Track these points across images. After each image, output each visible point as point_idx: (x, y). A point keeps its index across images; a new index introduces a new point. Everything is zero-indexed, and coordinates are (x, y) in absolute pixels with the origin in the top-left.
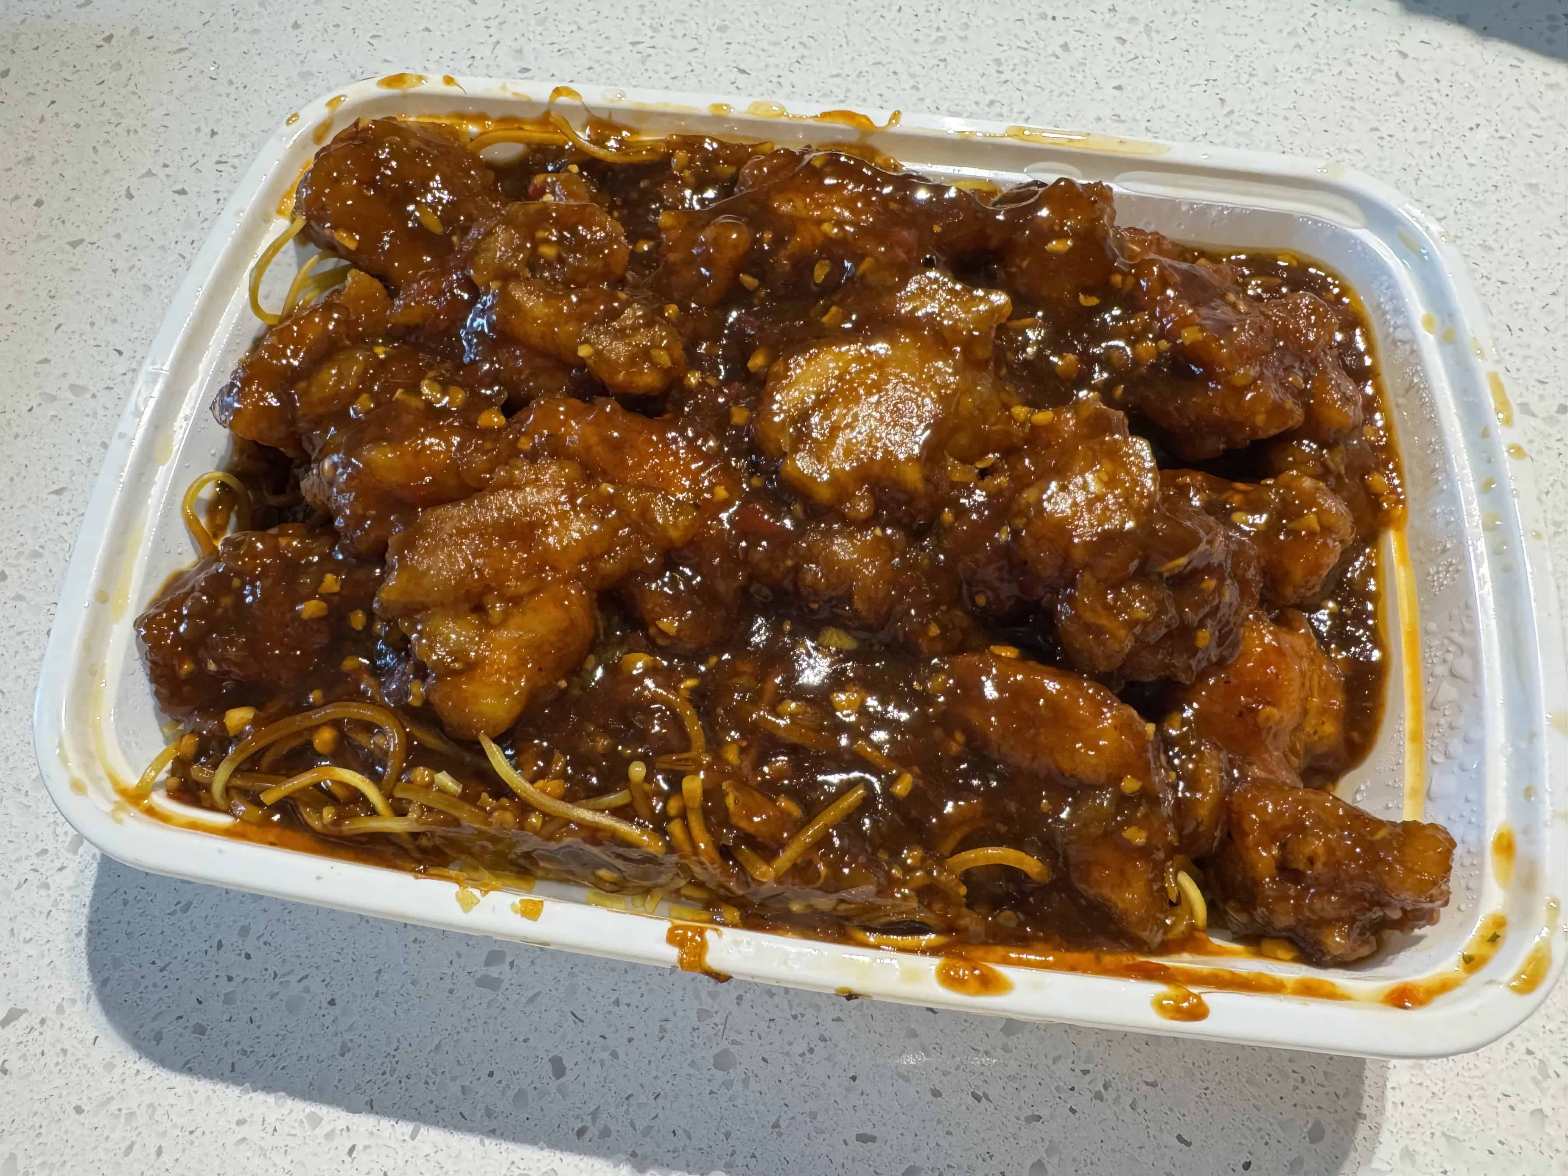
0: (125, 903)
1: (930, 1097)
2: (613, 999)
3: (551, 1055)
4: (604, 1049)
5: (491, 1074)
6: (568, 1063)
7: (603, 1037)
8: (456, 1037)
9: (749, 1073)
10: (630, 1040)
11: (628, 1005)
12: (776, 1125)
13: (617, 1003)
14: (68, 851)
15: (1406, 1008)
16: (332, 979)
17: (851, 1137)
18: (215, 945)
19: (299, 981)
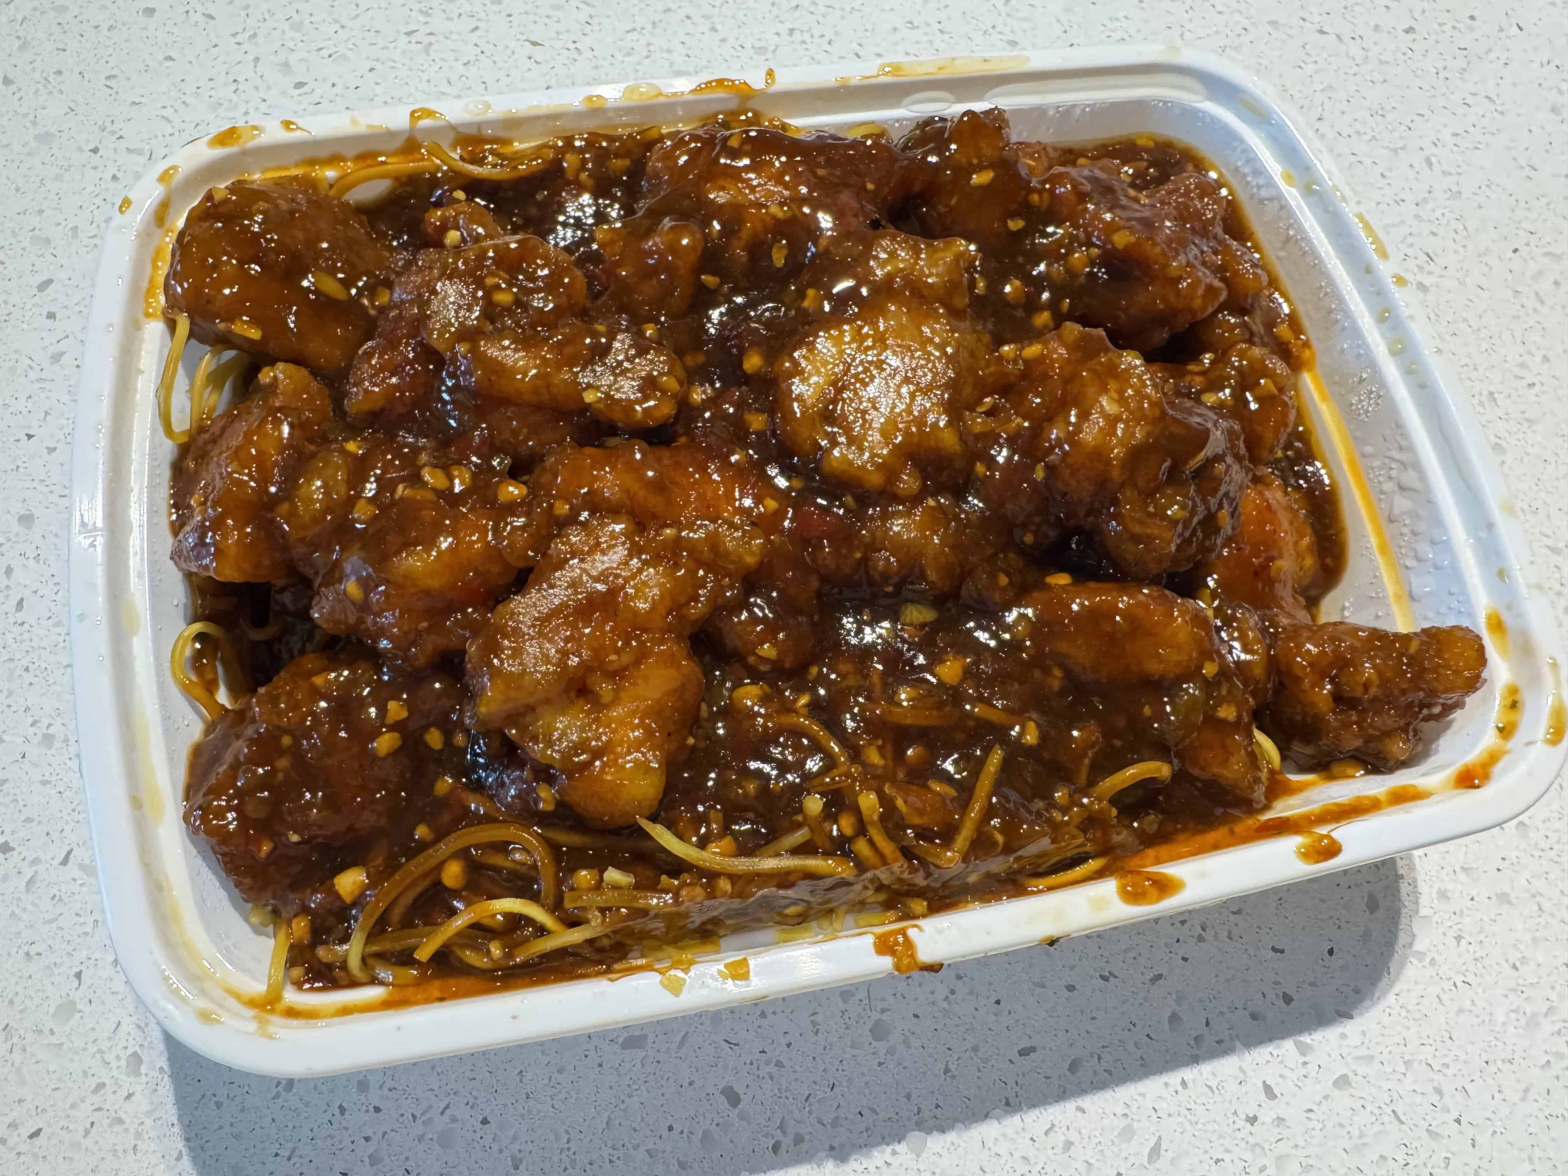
0: (219, 1105)
1: (1067, 994)
2: (758, 1013)
3: (720, 1087)
4: (767, 1063)
5: (670, 1128)
6: (739, 1089)
7: (763, 1052)
8: (623, 1106)
9: (906, 1033)
10: (789, 1045)
11: (774, 1013)
12: (947, 1071)
13: (763, 1015)
14: (129, 1076)
15: (1478, 787)
16: (476, 1098)
17: (1014, 1054)
18: (337, 1112)
19: (442, 1113)
